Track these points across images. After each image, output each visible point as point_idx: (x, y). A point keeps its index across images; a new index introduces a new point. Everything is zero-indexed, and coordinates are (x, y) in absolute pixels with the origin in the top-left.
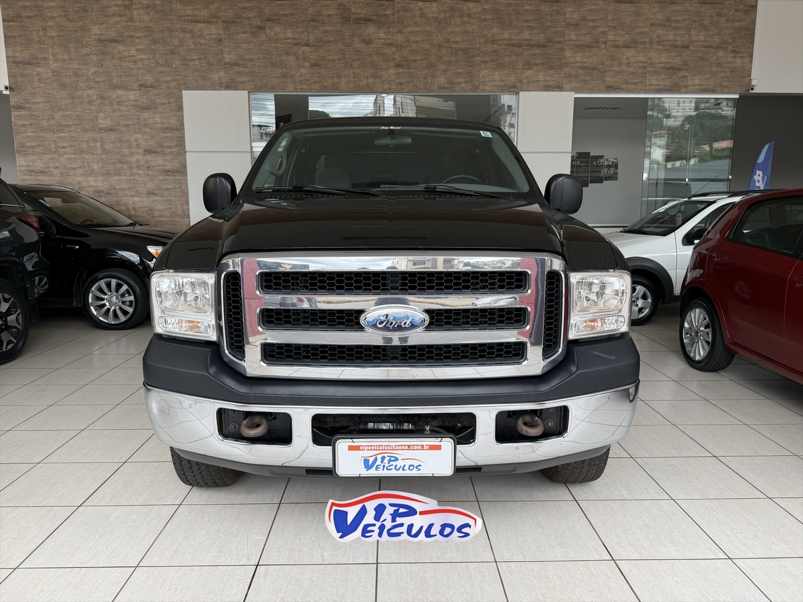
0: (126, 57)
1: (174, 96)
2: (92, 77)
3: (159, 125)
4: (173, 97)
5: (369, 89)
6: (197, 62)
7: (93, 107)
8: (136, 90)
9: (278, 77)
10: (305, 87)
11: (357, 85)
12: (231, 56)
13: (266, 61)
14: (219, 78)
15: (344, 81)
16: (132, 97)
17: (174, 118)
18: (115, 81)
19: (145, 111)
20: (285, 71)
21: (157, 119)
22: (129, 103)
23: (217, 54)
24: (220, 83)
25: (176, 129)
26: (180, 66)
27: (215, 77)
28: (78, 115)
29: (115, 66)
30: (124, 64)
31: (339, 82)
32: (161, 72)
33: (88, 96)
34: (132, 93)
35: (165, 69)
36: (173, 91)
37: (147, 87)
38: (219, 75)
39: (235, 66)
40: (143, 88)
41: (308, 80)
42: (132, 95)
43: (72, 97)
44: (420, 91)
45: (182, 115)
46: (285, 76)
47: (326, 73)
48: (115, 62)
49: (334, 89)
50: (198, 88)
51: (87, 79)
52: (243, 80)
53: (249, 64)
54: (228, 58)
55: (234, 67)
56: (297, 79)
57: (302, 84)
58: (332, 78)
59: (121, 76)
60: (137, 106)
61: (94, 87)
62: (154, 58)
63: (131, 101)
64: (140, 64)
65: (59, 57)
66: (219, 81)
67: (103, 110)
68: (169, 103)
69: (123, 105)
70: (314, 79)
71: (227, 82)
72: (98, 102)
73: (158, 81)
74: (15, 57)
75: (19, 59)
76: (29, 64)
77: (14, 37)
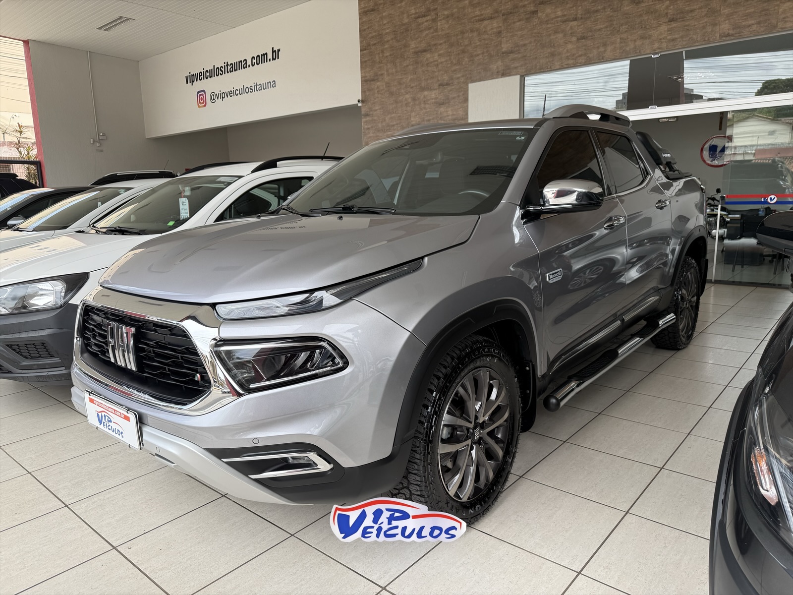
0: (431, 63)
1: (463, 89)
2: (409, 84)
3: (450, 117)
4: (462, 91)
5: (636, 53)
7: (409, 109)
8: (436, 89)
9: (546, 57)
10: (570, 63)
12: (508, 45)
13: (536, 44)
14: (497, 68)
15: (609, 48)
16: (433, 96)
17: (461, 109)
18: (423, 84)
19: (441, 106)
20: (553, 49)
21: (450, 112)
22: (431, 101)
23: (497, 46)
24: (497, 72)
25: (462, 119)
26: (468, 63)
27: (494, 67)
28: (399, 116)
29: (424, 72)
30: (430, 69)
31: (605, 51)
32: (455, 71)
33: (406, 100)
34: (434, 92)
35: (457, 67)
36: (462, 86)
37: (444, 86)
38: (497, 65)
39: (510, 53)
40: (441, 87)
42: (433, 94)
43: (396, 102)
44: (697, 44)
45: (467, 106)
46: (553, 55)
47: (592, 44)
48: (423, 69)
50: (481, 79)
51: (406, 86)
52: (516, 65)
53: (522, 49)
54: (505, 47)
55: (509, 55)
56: (564, 55)
58: (598, 48)
59: (427, 79)
60: (436, 103)
61: (410, 92)
62: (450, 59)
63: (432, 99)
64: (440, 65)
65: (390, 71)
67: (414, 110)
68: (459, 96)
69: (428, 104)
70: (580, 54)
71: (503, 70)
72: (412, 103)
73: (452, 79)
74: (365, 77)
75: (367, 78)
76: (373, 80)
77: (366, 62)
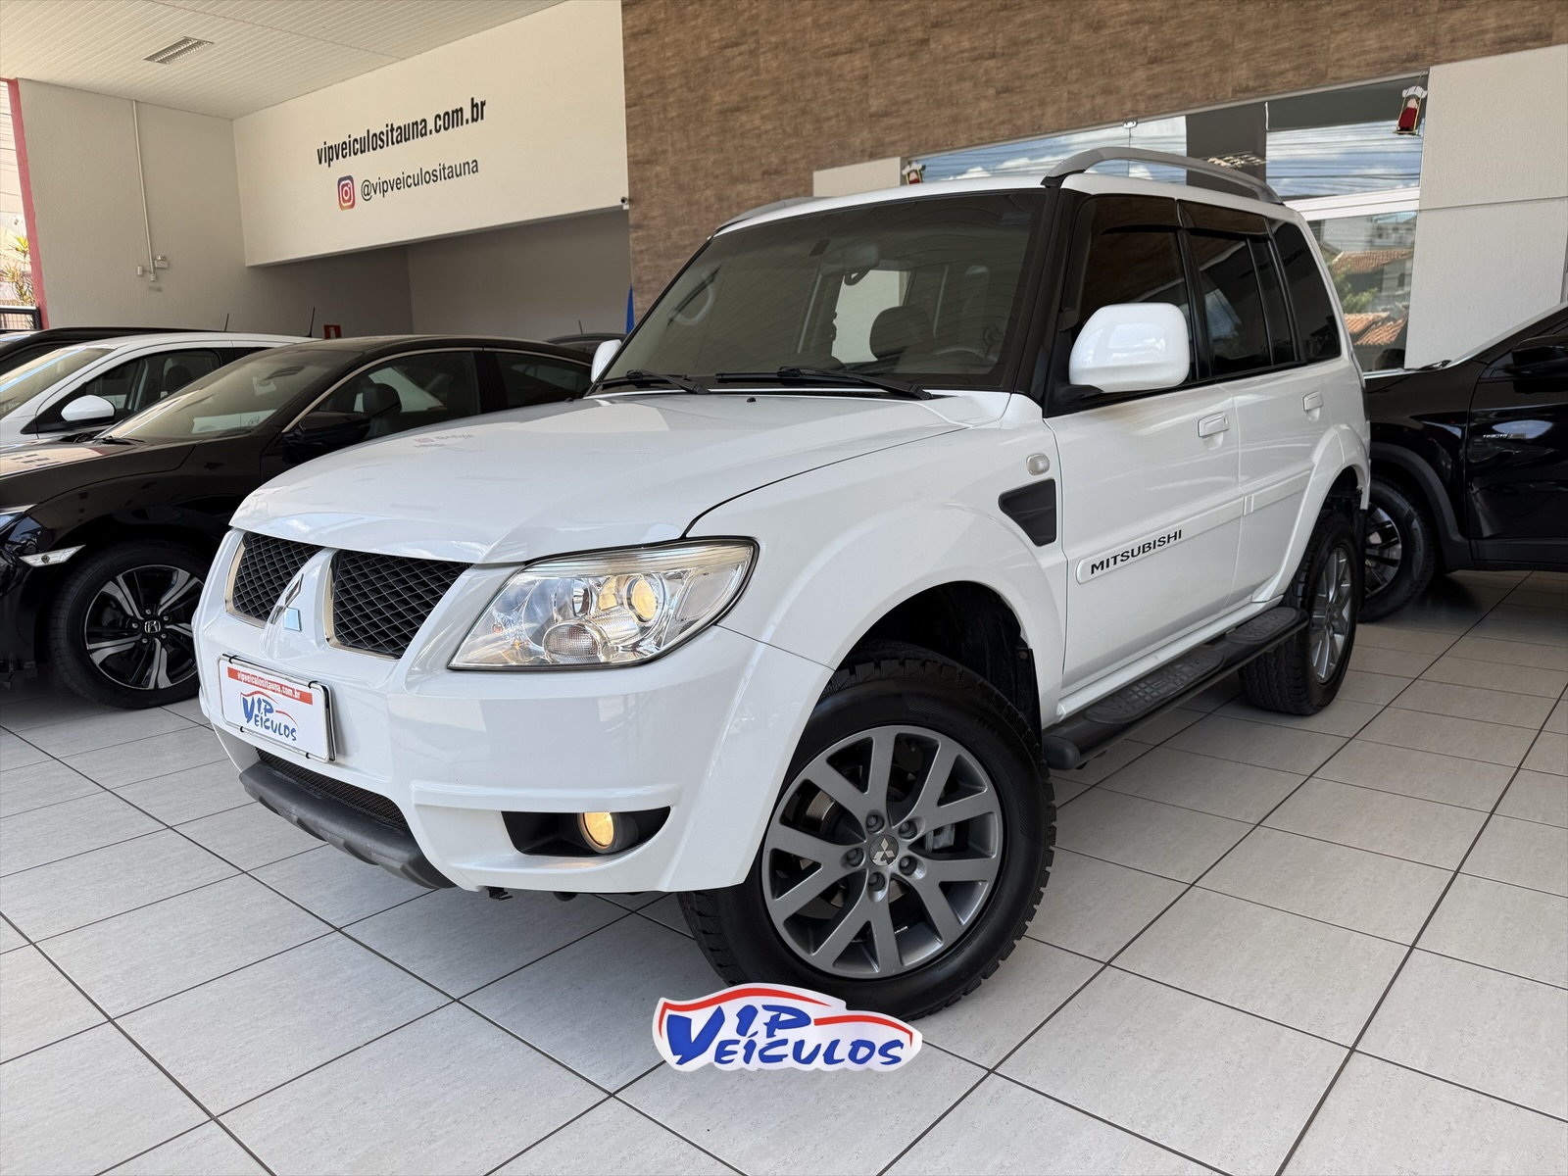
0: (749, 131)
1: (804, 182)
2: (711, 170)
4: (802, 184)
5: (1095, 119)
6: (834, 120)
7: (711, 216)
8: (758, 181)
9: (945, 124)
10: (986, 134)
11: (1074, 114)
12: (880, 100)
13: (928, 100)
14: (862, 142)
15: (1050, 110)
16: (753, 193)
18: (736, 170)
20: (955, 111)
22: (749, 202)
23: (861, 102)
24: (862, 151)
26: (811, 132)
27: (856, 141)
28: (695, 230)
29: (736, 148)
30: (746, 142)
31: (1043, 114)
32: (789, 147)
33: (706, 199)
34: (754, 186)
35: (794, 141)
36: (801, 174)
37: (771, 174)
38: (862, 137)
39: (883, 116)
40: (766, 176)
41: (990, 121)
42: (753, 190)
43: (690, 204)
44: (1196, 105)
46: (955, 120)
47: (1021, 102)
48: (736, 142)
49: (1033, 130)
50: (834, 164)
51: (705, 173)
52: (895, 138)
53: (904, 109)
54: (875, 104)
55: (881, 119)
56: (974, 122)
57: (982, 129)
58: (1032, 108)
59: (742, 162)
61: (712, 185)
62: (781, 125)
64: (764, 139)
65: (678, 146)
66: (860, 149)
68: (796, 194)
70: (1001, 119)
71: (872, 147)
72: (716, 206)
73: (785, 163)
74: (635, 155)
75: (639, 158)
76: (648, 162)
77: (635, 127)
